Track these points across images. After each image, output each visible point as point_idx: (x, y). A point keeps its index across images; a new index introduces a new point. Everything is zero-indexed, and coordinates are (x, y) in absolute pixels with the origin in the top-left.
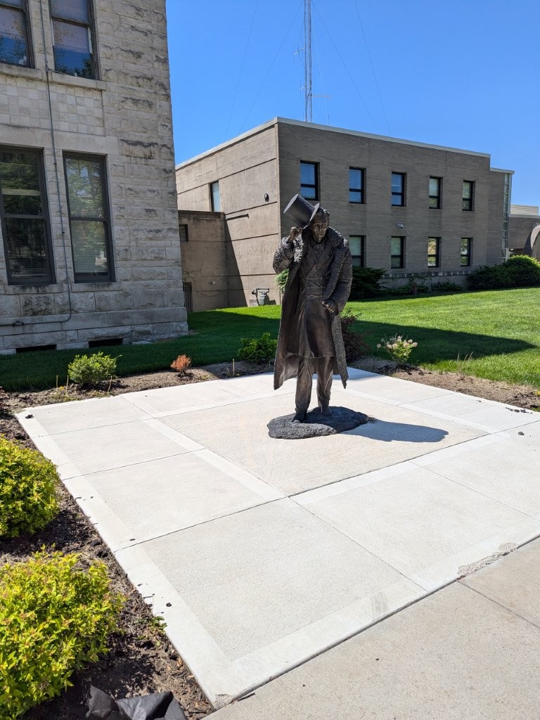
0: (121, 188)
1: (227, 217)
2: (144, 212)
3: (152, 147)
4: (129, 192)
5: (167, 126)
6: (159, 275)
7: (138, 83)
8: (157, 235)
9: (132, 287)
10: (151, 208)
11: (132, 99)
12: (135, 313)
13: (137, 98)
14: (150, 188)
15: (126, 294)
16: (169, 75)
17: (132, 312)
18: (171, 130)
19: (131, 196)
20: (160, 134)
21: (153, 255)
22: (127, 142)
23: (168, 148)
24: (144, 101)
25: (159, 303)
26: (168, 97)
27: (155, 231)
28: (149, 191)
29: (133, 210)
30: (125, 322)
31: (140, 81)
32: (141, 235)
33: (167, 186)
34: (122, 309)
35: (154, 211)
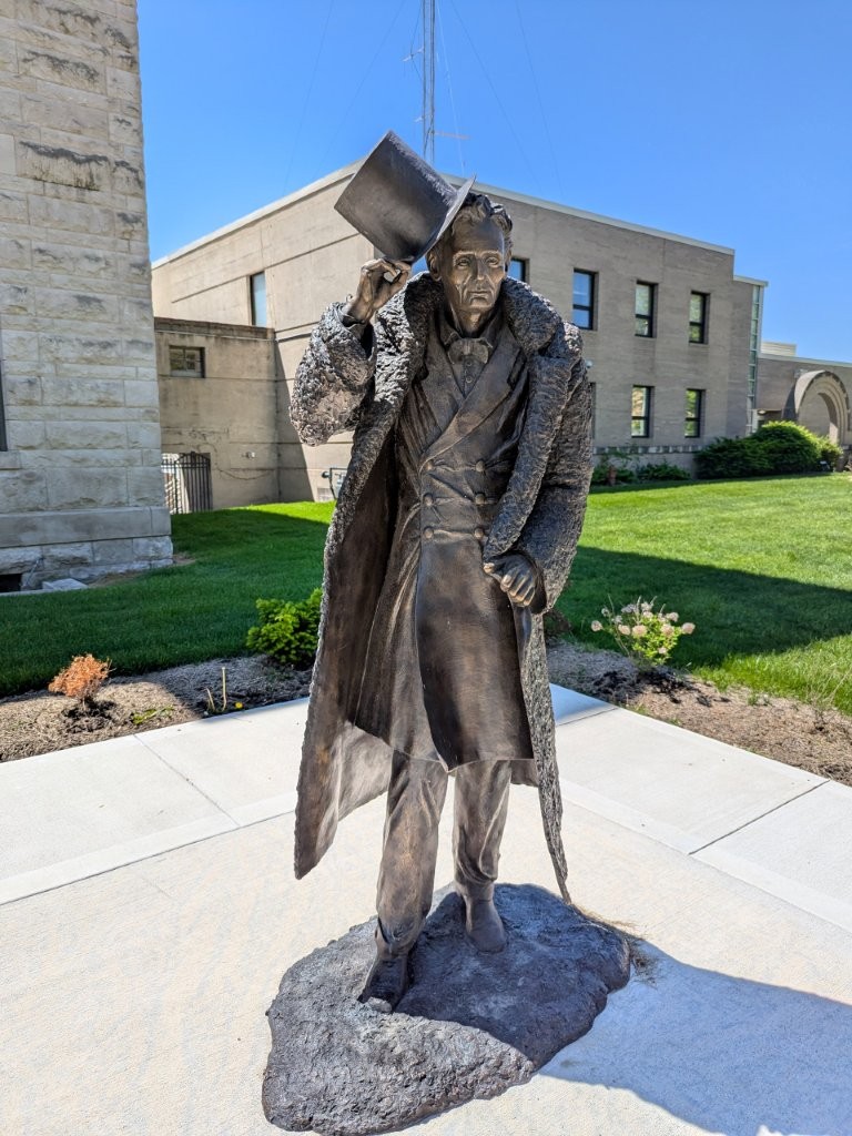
0: (21, 246)
1: (279, 337)
2: (74, 303)
3: (93, 164)
4: (38, 257)
5: (129, 124)
6: (107, 438)
7: (62, 24)
8: (103, 353)
9: (47, 463)
10: (90, 295)
11: (49, 57)
12: (52, 518)
13: (60, 56)
14: (89, 251)
15: (31, 479)
16: (136, 18)
17: (45, 518)
18: (139, 132)
19: (44, 267)
20: (112, 138)
21: (94, 396)
22: (35, 148)
23: (131, 169)
24: (77, 65)
25: (107, 496)
26: (133, 63)
27: (100, 344)
28: (87, 257)
29: (47, 296)
30: (26, 538)
31: (70, 21)
32: (66, 351)
33: (129, 251)
34: (21, 511)
35: (99, 301)
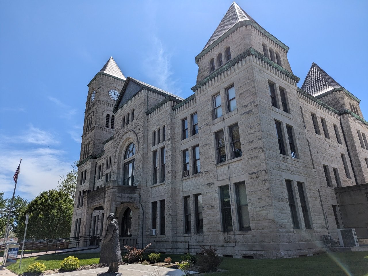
0: (249, 191)
2: (258, 200)
3: (258, 173)
4: (252, 193)
5: (263, 162)
6: (265, 227)
7: (252, 151)
9: (256, 233)
13: (252, 157)
15: (254, 236)
17: (256, 245)
20: (261, 166)
21: (262, 218)
22: (250, 174)
23: (264, 171)
24: (255, 157)
25: (266, 240)
26: (263, 151)
27: (262, 207)
28: (259, 190)
29: (254, 199)
30: (254, 249)
32: (257, 209)
33: (266, 187)
34: (253, 243)
35: (261, 198)
